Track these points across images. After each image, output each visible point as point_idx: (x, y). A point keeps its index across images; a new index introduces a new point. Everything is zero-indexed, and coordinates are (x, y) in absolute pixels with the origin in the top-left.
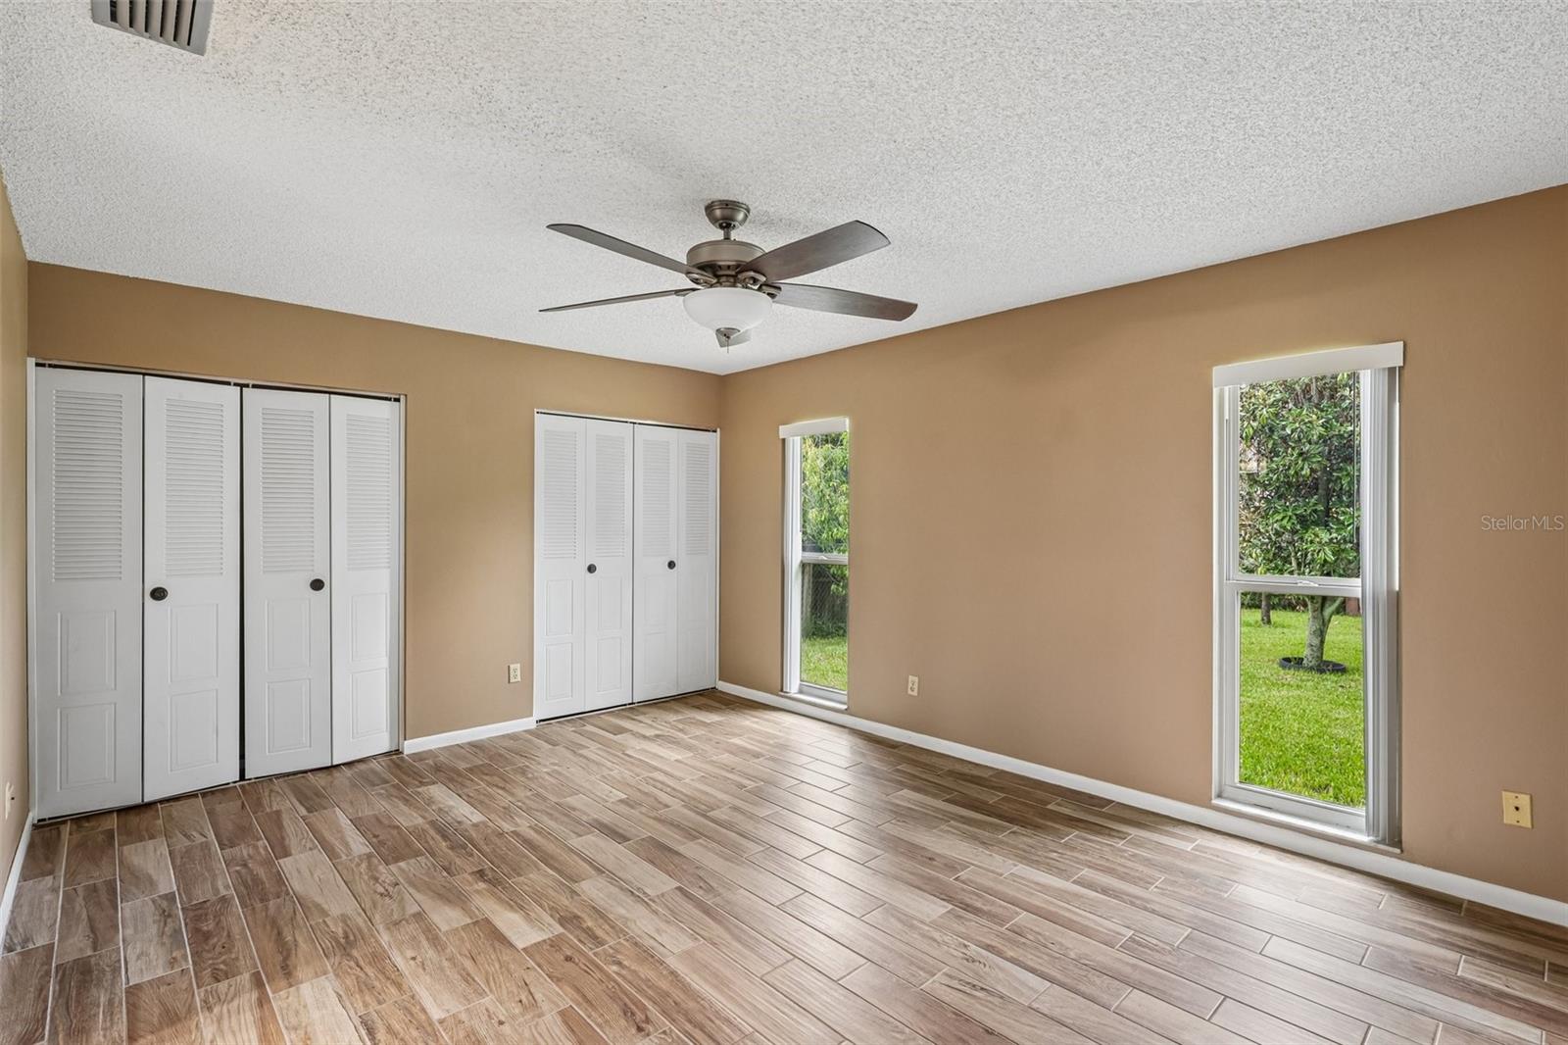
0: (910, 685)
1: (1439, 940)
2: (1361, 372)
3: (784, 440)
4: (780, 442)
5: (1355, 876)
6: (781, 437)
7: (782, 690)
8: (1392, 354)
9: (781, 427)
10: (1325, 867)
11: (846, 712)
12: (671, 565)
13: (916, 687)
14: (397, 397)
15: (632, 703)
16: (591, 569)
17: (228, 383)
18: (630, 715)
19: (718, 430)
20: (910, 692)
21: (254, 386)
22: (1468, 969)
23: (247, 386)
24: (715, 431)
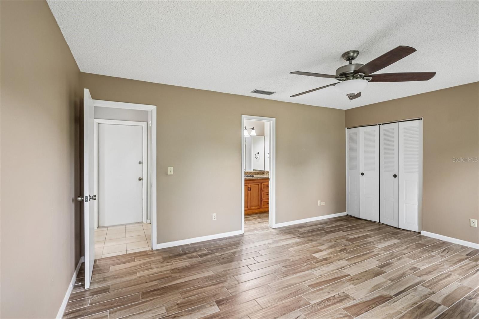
14: (421, 118)
17: (377, 125)
21: (382, 124)
23: (381, 124)
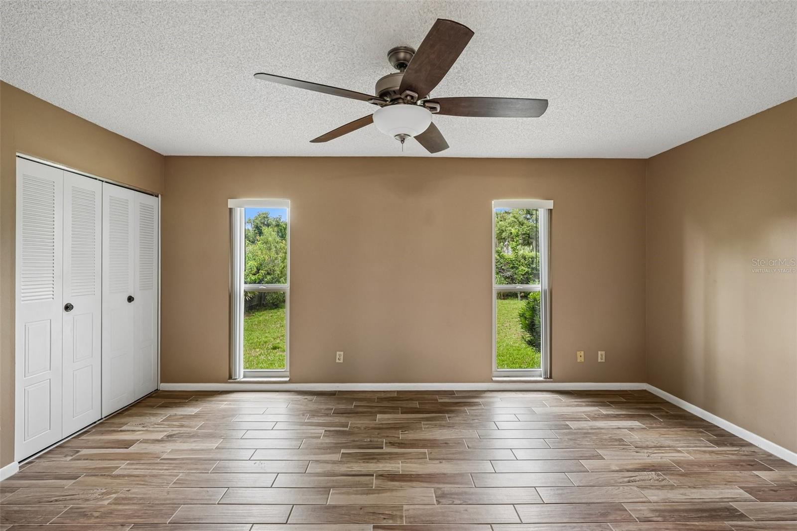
0: (338, 357)
1: (586, 405)
2: (539, 209)
3: (231, 210)
4: (228, 210)
5: (544, 393)
6: (229, 207)
7: (230, 378)
8: (550, 204)
9: (229, 200)
10: (535, 393)
11: (290, 382)
12: (130, 299)
13: (342, 357)
15: (102, 419)
16: (68, 307)
18: (103, 429)
19: (160, 196)
20: (337, 361)
22: (604, 411)
24: (157, 196)
